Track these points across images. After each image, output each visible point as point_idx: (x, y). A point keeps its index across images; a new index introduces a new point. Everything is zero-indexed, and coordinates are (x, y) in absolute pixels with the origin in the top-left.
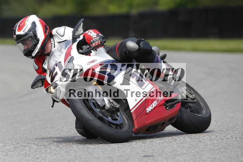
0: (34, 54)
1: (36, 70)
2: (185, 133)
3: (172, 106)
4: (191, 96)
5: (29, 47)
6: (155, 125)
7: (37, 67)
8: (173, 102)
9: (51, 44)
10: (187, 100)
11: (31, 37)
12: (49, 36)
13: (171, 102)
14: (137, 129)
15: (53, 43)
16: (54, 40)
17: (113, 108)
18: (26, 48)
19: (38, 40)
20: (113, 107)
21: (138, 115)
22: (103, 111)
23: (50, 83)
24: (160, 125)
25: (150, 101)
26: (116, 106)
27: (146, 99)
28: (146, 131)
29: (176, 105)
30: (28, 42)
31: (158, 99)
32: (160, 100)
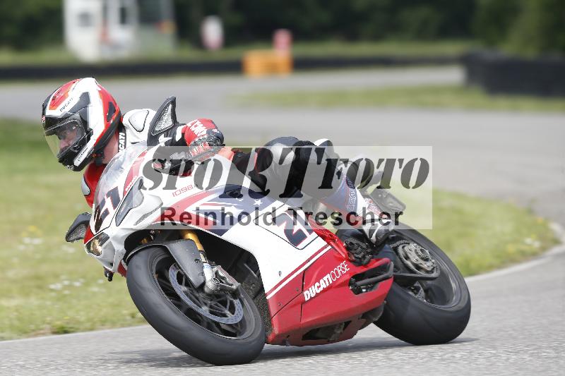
0: (77, 162)
1: (85, 196)
2: (407, 343)
3: (370, 286)
4: (426, 265)
5: (69, 145)
6: (328, 327)
7: (87, 190)
8: (376, 276)
9: (119, 144)
10: (415, 273)
11: (75, 123)
12: (116, 127)
13: (369, 278)
14: (278, 336)
15: (122, 142)
16: (125, 136)
17: (221, 290)
18: (63, 146)
19: (89, 133)
20: (223, 289)
21: (282, 306)
22: (201, 295)
23: (95, 233)
24: (340, 327)
25: (315, 276)
26: (232, 285)
27: (304, 271)
28: (303, 340)
29: (380, 283)
30: (69, 134)
31: (336, 271)
32: (340, 274)
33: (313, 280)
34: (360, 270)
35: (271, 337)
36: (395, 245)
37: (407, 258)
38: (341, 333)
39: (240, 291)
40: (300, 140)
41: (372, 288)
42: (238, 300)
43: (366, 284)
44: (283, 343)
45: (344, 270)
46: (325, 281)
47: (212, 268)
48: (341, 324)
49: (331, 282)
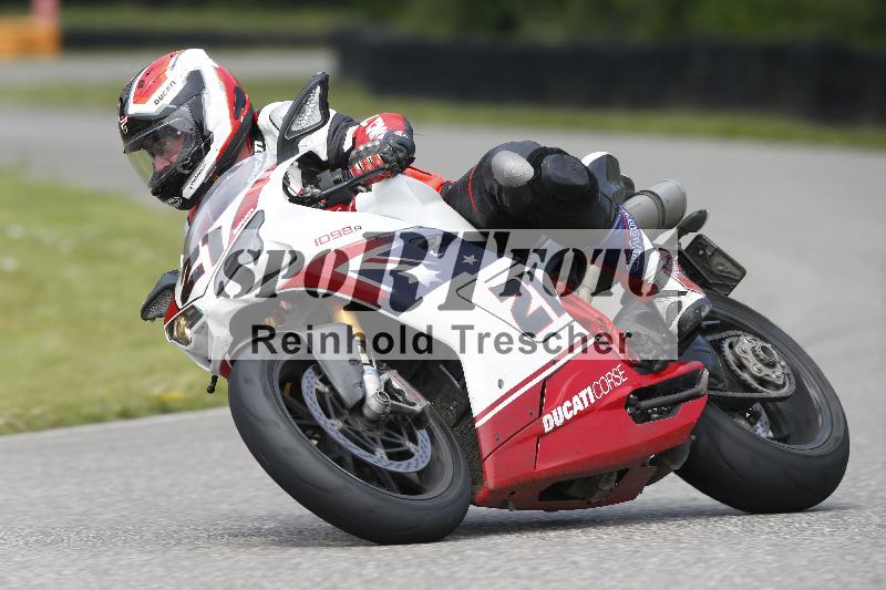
0: (189, 191)
4: (774, 376)
5: (172, 163)
12: (248, 132)
14: (494, 493)
16: (264, 147)
17: (394, 413)
18: (159, 167)
19: (208, 140)
20: (398, 410)
21: (502, 441)
23: (180, 306)
24: (608, 481)
25: (564, 388)
26: (414, 404)
27: (544, 381)
28: (540, 500)
29: (683, 405)
30: (169, 144)
31: (603, 382)
32: (609, 386)
33: (561, 395)
34: (647, 381)
35: (480, 493)
36: (717, 337)
37: (742, 366)
38: (611, 490)
39: (428, 414)
40: (543, 145)
41: (669, 412)
42: (424, 432)
43: (658, 406)
44: (503, 505)
45: (618, 380)
46: (581, 399)
47: (380, 374)
48: (611, 473)
49: (593, 401)
